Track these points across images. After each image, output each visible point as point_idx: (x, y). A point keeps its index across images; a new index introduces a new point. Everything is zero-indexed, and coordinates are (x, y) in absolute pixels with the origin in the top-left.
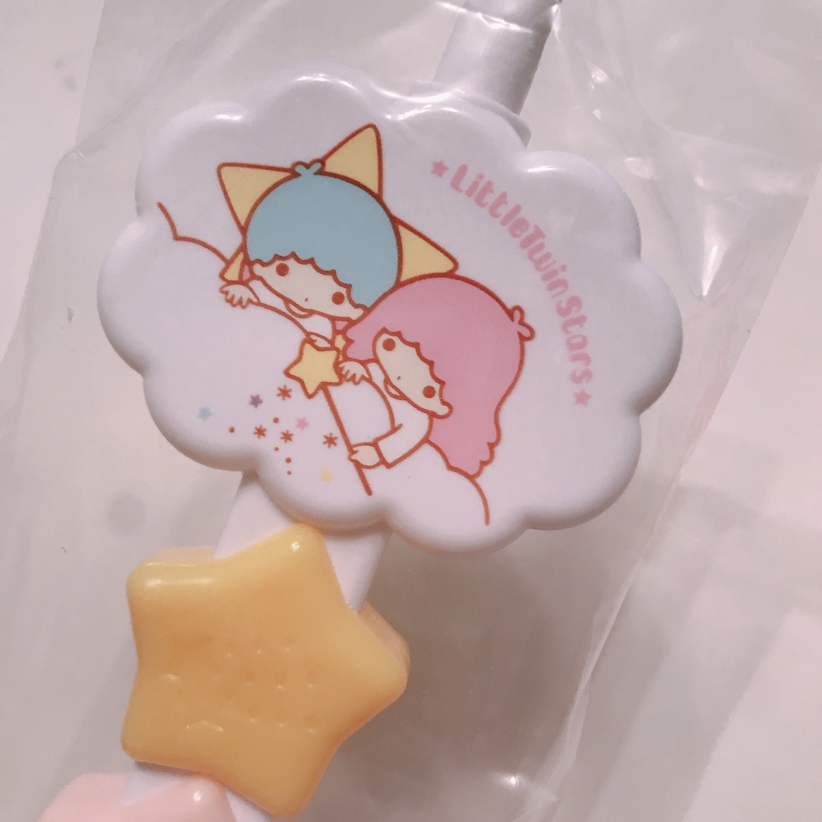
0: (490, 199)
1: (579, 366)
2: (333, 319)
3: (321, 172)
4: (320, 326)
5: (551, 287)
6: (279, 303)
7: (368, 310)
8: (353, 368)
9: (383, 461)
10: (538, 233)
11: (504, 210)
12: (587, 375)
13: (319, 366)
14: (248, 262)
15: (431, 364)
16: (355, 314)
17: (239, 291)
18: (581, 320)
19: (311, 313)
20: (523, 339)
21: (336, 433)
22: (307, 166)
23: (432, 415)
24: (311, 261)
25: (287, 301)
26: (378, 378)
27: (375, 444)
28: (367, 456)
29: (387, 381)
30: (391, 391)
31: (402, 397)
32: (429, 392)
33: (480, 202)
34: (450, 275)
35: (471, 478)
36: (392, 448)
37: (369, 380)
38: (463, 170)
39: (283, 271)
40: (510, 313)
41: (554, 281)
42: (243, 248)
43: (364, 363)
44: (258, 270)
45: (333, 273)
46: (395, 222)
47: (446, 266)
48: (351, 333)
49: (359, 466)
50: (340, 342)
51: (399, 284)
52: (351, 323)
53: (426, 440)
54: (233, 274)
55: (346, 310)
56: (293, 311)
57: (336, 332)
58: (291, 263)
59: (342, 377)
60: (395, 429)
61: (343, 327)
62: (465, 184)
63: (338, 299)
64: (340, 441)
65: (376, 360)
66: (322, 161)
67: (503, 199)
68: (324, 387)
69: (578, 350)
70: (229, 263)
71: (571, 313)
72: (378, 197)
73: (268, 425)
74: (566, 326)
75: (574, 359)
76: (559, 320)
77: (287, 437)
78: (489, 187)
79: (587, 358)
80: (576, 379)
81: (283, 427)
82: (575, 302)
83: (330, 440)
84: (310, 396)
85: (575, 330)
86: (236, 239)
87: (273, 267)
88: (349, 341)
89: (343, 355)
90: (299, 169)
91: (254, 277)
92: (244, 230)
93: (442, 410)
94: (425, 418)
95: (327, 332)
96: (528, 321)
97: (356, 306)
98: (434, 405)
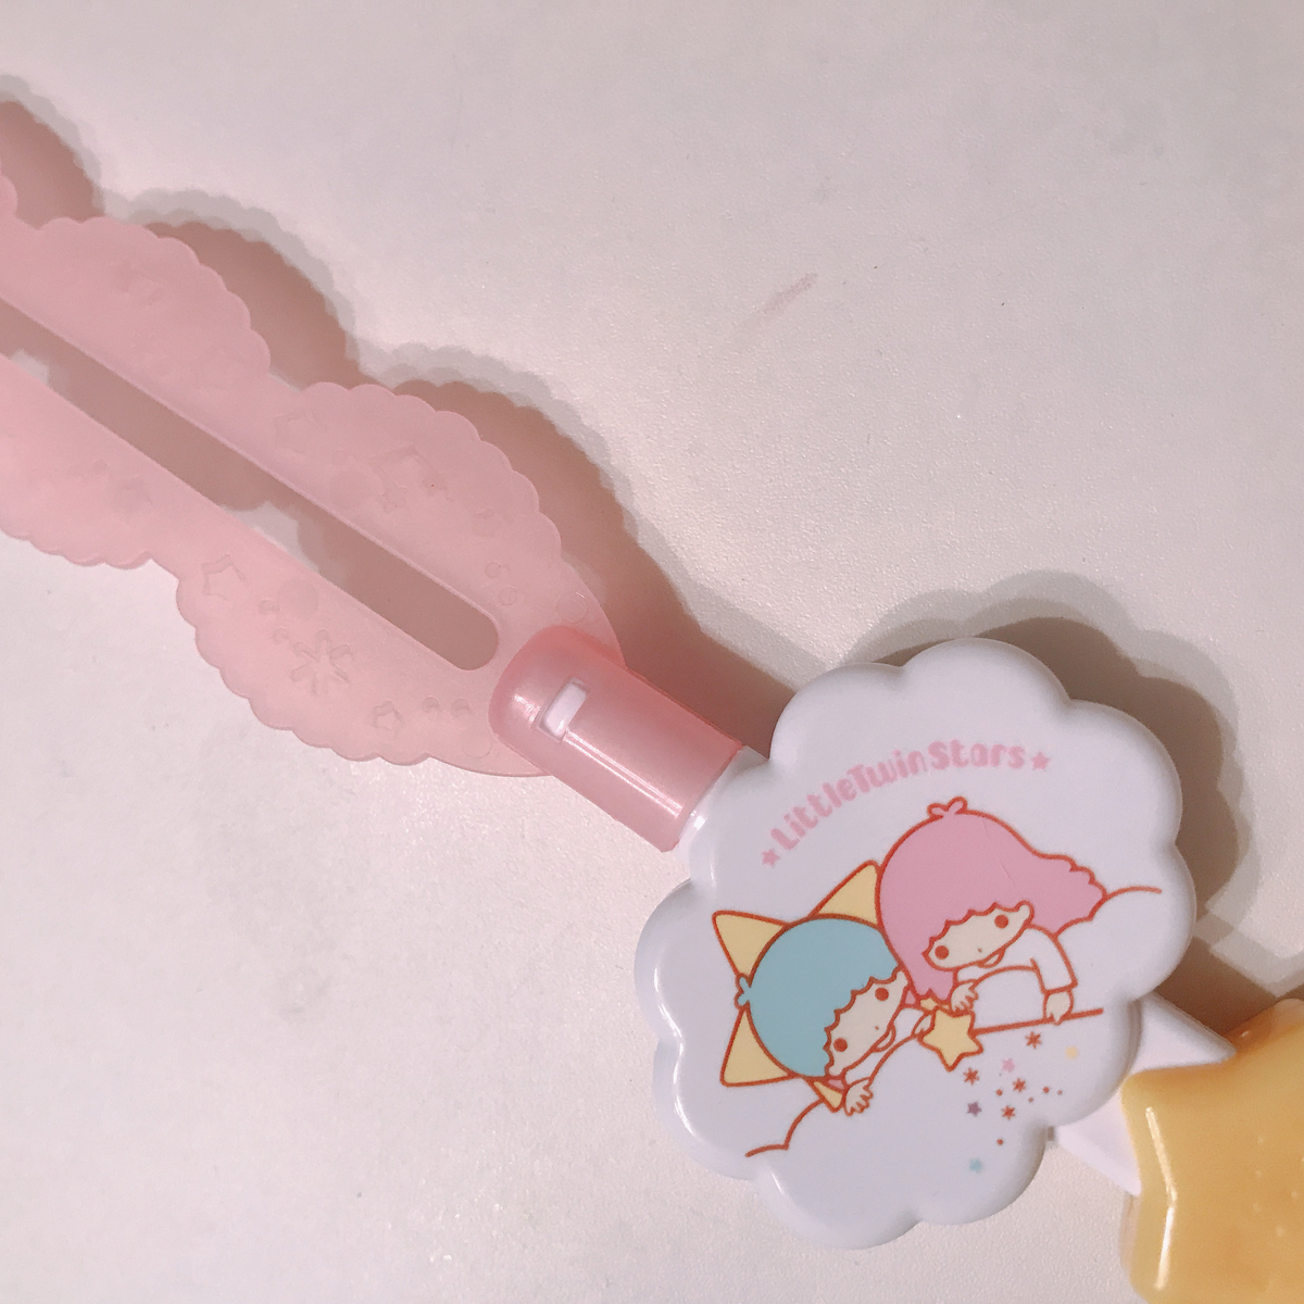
0: (811, 813)
1: (1006, 758)
2: (903, 1005)
3: (750, 979)
4: (908, 1021)
5: (915, 771)
6: (875, 1058)
7: (901, 966)
8: (959, 997)
9: (1068, 989)
10: (856, 771)
11: (826, 801)
12: (1017, 752)
13: (952, 1035)
14: (826, 1079)
15: (971, 913)
16: (902, 980)
17: (854, 1097)
18: (957, 746)
19: (891, 1027)
20: (964, 810)
21: (1027, 1031)
22: (741, 992)
23: (1028, 924)
24: (838, 1013)
25: (874, 1049)
26: (977, 972)
27: (1047, 993)
28: (1059, 1005)
29: (981, 964)
30: (994, 962)
31: (1001, 952)
32: (1002, 922)
33: (813, 824)
34: (881, 871)
35: (1106, 897)
36: (1056, 976)
37: (977, 982)
38: (777, 834)
39: (842, 1045)
40: (934, 818)
41: (909, 765)
42: (811, 1081)
43: (956, 984)
44: (835, 1071)
45: (854, 994)
46: (815, 915)
47: (871, 872)
48: (922, 990)
49: (1068, 1016)
50: (929, 1004)
51: (880, 927)
52: (910, 987)
53: (1054, 937)
54: (835, 1098)
55: (896, 989)
56: (886, 1045)
57: (917, 1006)
58: (836, 1034)
59: (966, 1011)
60: (1035, 968)
61: (913, 996)
62: (791, 834)
63: (883, 995)
64: (1038, 1030)
65: (956, 970)
66: (739, 975)
67: (813, 800)
68: (973, 1033)
69: (987, 756)
70: (822, 1099)
71: (945, 755)
72: (786, 927)
73: (1003, 1103)
74: (959, 763)
75: (996, 762)
76: (951, 769)
77: (1020, 1086)
78: (799, 812)
79: (998, 748)
80: (1018, 763)
81: (1009, 1087)
82: (935, 748)
83: (1034, 1040)
84: (981, 1050)
85: (965, 754)
86: (799, 1085)
87: (836, 1054)
88: (930, 994)
89: (944, 1004)
90: (742, 1001)
91: (842, 1076)
92: (792, 1075)
93: (1024, 912)
94: (1029, 933)
95: (915, 1015)
96: (945, 801)
97: (894, 978)
98: (1017, 919)
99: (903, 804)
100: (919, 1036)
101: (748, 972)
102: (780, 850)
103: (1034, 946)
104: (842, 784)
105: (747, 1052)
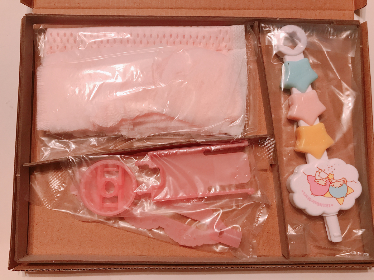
0: (325, 205)
1: (305, 194)
2: (332, 183)
3: (343, 197)
4: (333, 181)
5: (313, 200)
6: (339, 181)
7: (330, 186)
8: (327, 179)
9: (318, 171)
10: (318, 205)
11: (323, 205)
12: (304, 194)
13: (331, 177)
14: (345, 183)
15: (320, 185)
16: (331, 185)
17: (344, 179)
18: (308, 199)
19: (335, 182)
20: (312, 193)
21: (324, 171)
22: (345, 197)
23: (316, 179)
24: (338, 187)
25: (338, 182)
26: (324, 180)
27: (320, 173)
28: (320, 171)
29: (323, 180)
30: (322, 179)
31: (320, 179)
32: (318, 182)
33: (326, 204)
34: (324, 195)
35: (308, 176)
36: (318, 173)
37: (325, 179)
38: (330, 207)
39: (341, 184)
40: (315, 195)
41: (313, 201)
42: (346, 184)
43: (326, 180)
44: (343, 183)
45: (336, 187)
46: (333, 197)
47: (325, 196)
48: (330, 183)
49: (320, 169)
50: (330, 181)
51: (328, 191)
52: (330, 184)
53: (315, 176)
54: (345, 181)
55: (332, 185)
56: (337, 181)
57: (331, 182)
58: (340, 186)
59: (328, 177)
60: (319, 175)
61: (331, 183)
62: (329, 205)
63: (333, 185)
64: (323, 171)
65: (325, 181)
66: (344, 198)
67: (324, 206)
68: (329, 175)
69: (306, 196)
70: (347, 182)
71: (310, 199)
72: (336, 198)
73: (332, 168)
74: (309, 198)
75: (306, 195)
76: (310, 198)
77: (329, 168)
78: (326, 207)
79: (305, 196)
80: (304, 193)
81: (330, 168)
82: (310, 201)
83: (324, 170)
84: (330, 173)
85: (308, 198)
86: (347, 185)
87: (342, 184)
88: (329, 182)
89: (329, 180)
90: (346, 196)
91: (343, 182)
92: (347, 186)
93: (315, 181)
94: (317, 179)
95: (332, 181)
96: (313, 196)
97: (331, 186)
98: (317, 181)
99: (317, 199)
100: (333, 179)
101: (343, 198)
102: (331, 205)
103: (317, 177)
104: (320, 205)
105: (349, 191)
